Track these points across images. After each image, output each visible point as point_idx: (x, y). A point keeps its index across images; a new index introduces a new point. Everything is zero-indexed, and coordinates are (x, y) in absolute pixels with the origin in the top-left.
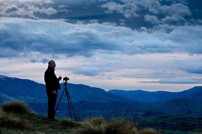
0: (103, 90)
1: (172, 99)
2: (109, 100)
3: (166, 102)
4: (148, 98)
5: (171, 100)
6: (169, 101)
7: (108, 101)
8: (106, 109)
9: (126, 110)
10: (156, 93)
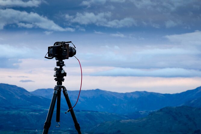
0: (22, 90)
1: (164, 108)
2: (35, 111)
3: (151, 114)
4: (114, 105)
5: (161, 110)
6: (158, 111)
7: (33, 113)
8: (28, 129)
9: (69, 131)
10: (131, 95)
